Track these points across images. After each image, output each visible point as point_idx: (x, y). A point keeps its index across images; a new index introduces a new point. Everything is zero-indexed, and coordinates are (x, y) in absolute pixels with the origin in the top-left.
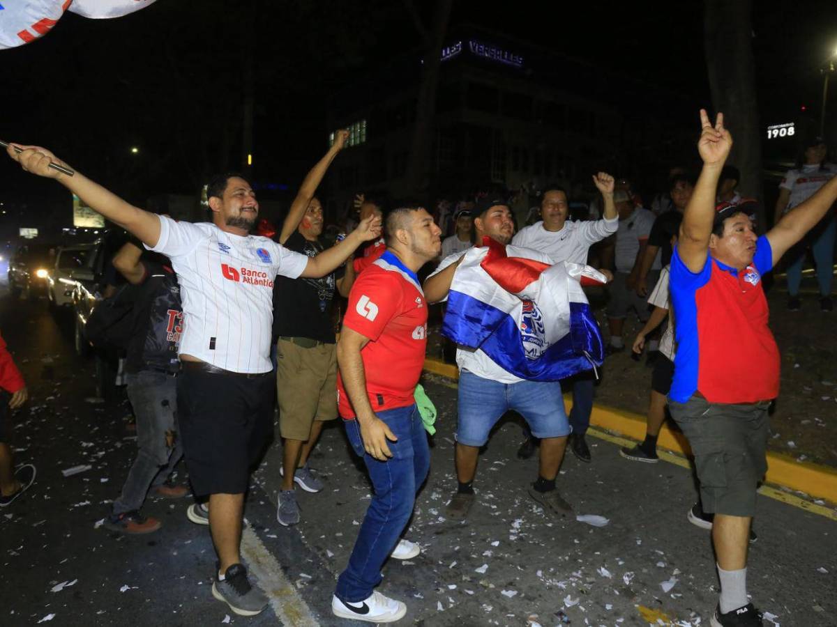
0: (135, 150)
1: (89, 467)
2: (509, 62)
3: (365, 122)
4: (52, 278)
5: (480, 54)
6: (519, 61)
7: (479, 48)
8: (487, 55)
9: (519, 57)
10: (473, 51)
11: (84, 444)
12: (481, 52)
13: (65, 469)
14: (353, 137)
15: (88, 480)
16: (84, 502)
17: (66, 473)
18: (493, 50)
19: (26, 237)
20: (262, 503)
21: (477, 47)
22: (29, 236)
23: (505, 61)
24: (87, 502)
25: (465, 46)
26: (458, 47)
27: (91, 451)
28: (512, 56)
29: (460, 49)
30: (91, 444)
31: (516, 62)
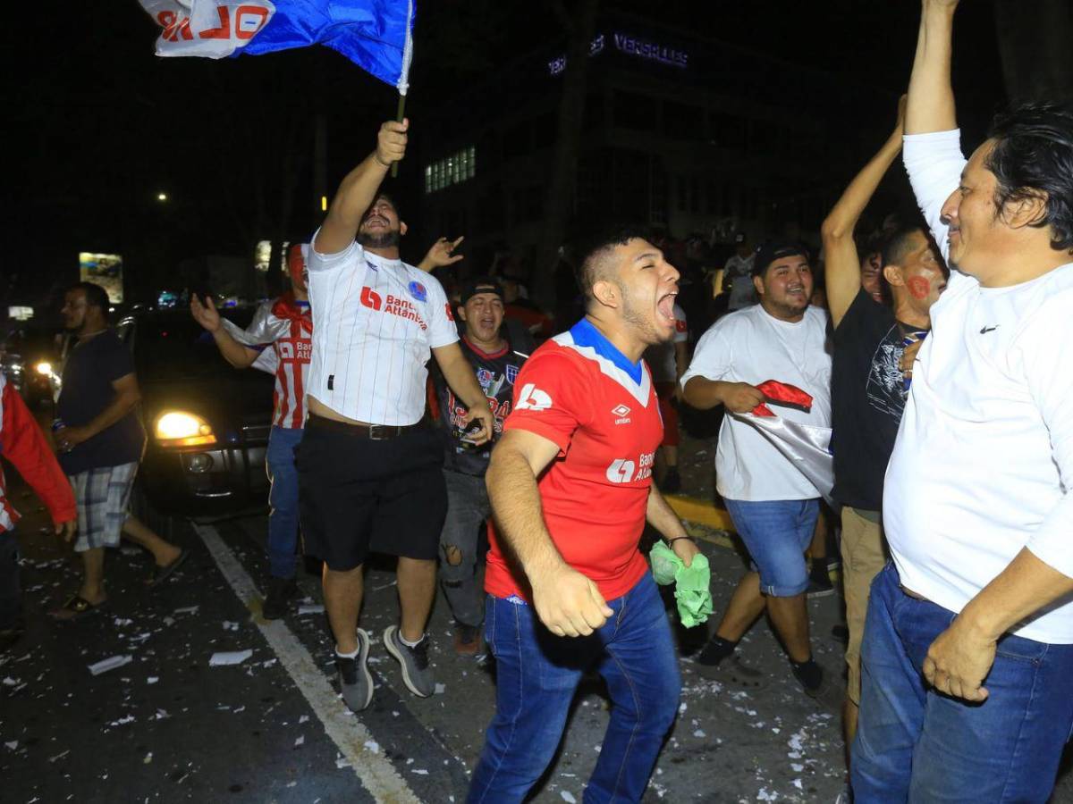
0: (162, 197)
1: (129, 659)
2: (669, 62)
3: (473, 150)
4: (58, 375)
5: (630, 51)
6: (682, 60)
7: (628, 43)
8: (638, 53)
9: (684, 54)
10: (619, 48)
11: (119, 622)
12: (631, 49)
13: (93, 664)
14: (457, 170)
15: (128, 680)
16: (125, 717)
17: (96, 669)
18: (647, 46)
19: (18, 318)
20: (396, 714)
21: (625, 42)
22: (21, 316)
23: (663, 60)
24: (130, 718)
25: (609, 41)
26: (600, 43)
27: (129, 631)
28: (673, 52)
29: (602, 45)
30: (129, 621)
31: (678, 61)
